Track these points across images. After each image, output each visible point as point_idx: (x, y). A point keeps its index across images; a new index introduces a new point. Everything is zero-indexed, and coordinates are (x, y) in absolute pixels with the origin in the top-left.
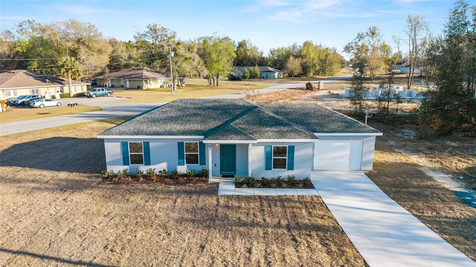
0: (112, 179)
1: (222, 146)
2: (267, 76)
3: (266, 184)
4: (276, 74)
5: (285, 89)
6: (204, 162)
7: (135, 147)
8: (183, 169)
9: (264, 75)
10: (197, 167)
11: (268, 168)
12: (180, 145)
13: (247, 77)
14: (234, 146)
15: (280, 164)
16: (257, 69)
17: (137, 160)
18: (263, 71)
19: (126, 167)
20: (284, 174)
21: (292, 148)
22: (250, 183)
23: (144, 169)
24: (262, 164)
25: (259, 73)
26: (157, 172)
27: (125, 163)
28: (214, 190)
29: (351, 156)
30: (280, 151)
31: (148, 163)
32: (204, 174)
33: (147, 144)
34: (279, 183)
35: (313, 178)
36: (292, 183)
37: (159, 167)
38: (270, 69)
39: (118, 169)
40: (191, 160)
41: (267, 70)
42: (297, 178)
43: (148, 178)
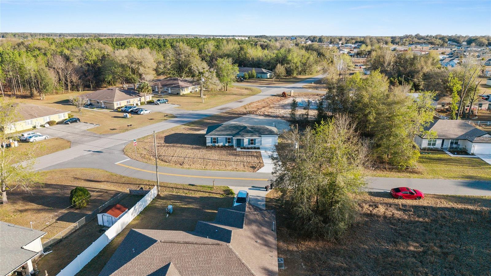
0: (209, 147)
1: (237, 139)
2: (261, 76)
3: (248, 148)
4: (268, 75)
5: (269, 96)
6: (232, 143)
7: (215, 139)
8: (227, 145)
9: (259, 75)
10: (230, 144)
11: (249, 144)
12: (226, 138)
13: (246, 78)
14: (240, 139)
15: (252, 144)
16: (254, 71)
17: (215, 142)
18: (258, 72)
19: (212, 144)
20: (253, 146)
21: (255, 139)
22: (244, 148)
23: (217, 144)
24: (248, 143)
25: (255, 74)
26: (220, 145)
27: (212, 143)
28: (236, 150)
29: (272, 141)
30: (252, 140)
31: (218, 143)
32: (233, 146)
33: (217, 138)
34: (251, 148)
35: (261, 147)
36: (255, 148)
37: (221, 144)
38: (264, 70)
39: (210, 144)
40: (229, 142)
41: (261, 72)
42: (256, 147)
43: (218, 147)
